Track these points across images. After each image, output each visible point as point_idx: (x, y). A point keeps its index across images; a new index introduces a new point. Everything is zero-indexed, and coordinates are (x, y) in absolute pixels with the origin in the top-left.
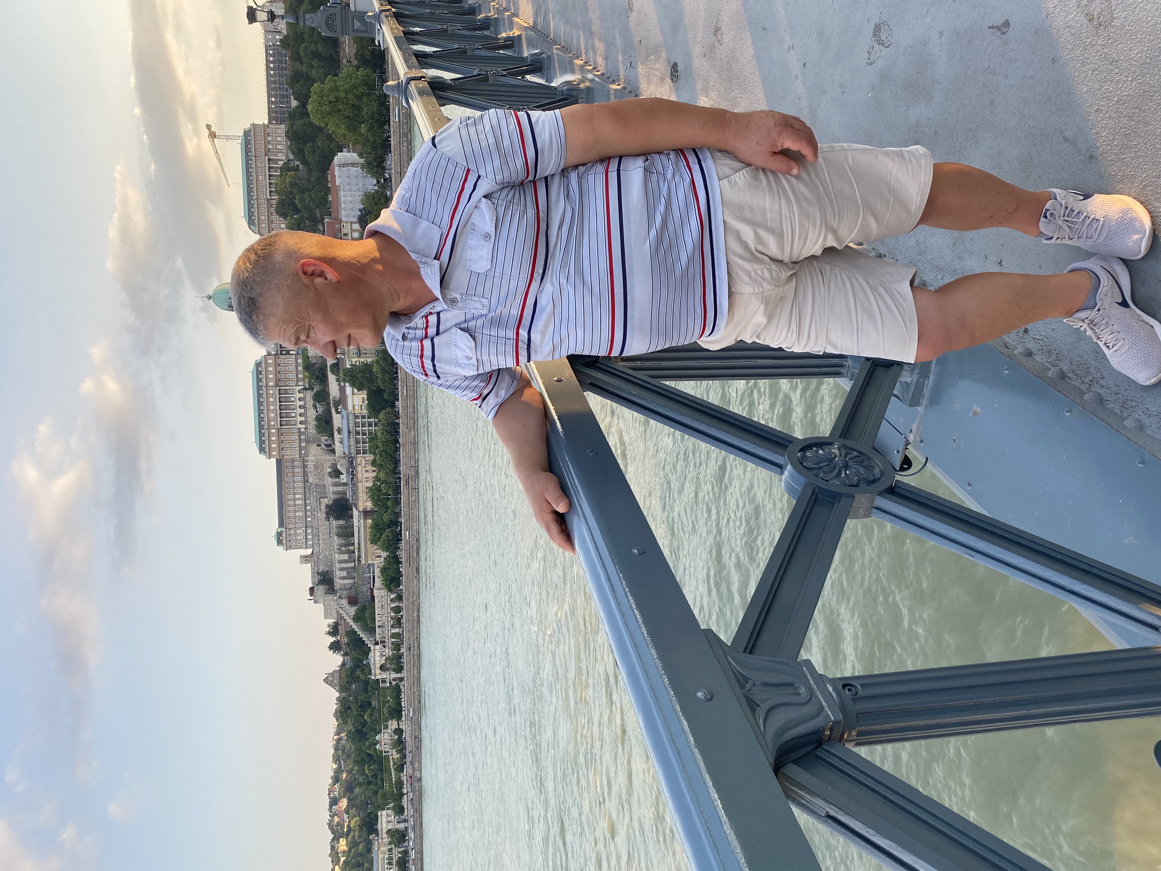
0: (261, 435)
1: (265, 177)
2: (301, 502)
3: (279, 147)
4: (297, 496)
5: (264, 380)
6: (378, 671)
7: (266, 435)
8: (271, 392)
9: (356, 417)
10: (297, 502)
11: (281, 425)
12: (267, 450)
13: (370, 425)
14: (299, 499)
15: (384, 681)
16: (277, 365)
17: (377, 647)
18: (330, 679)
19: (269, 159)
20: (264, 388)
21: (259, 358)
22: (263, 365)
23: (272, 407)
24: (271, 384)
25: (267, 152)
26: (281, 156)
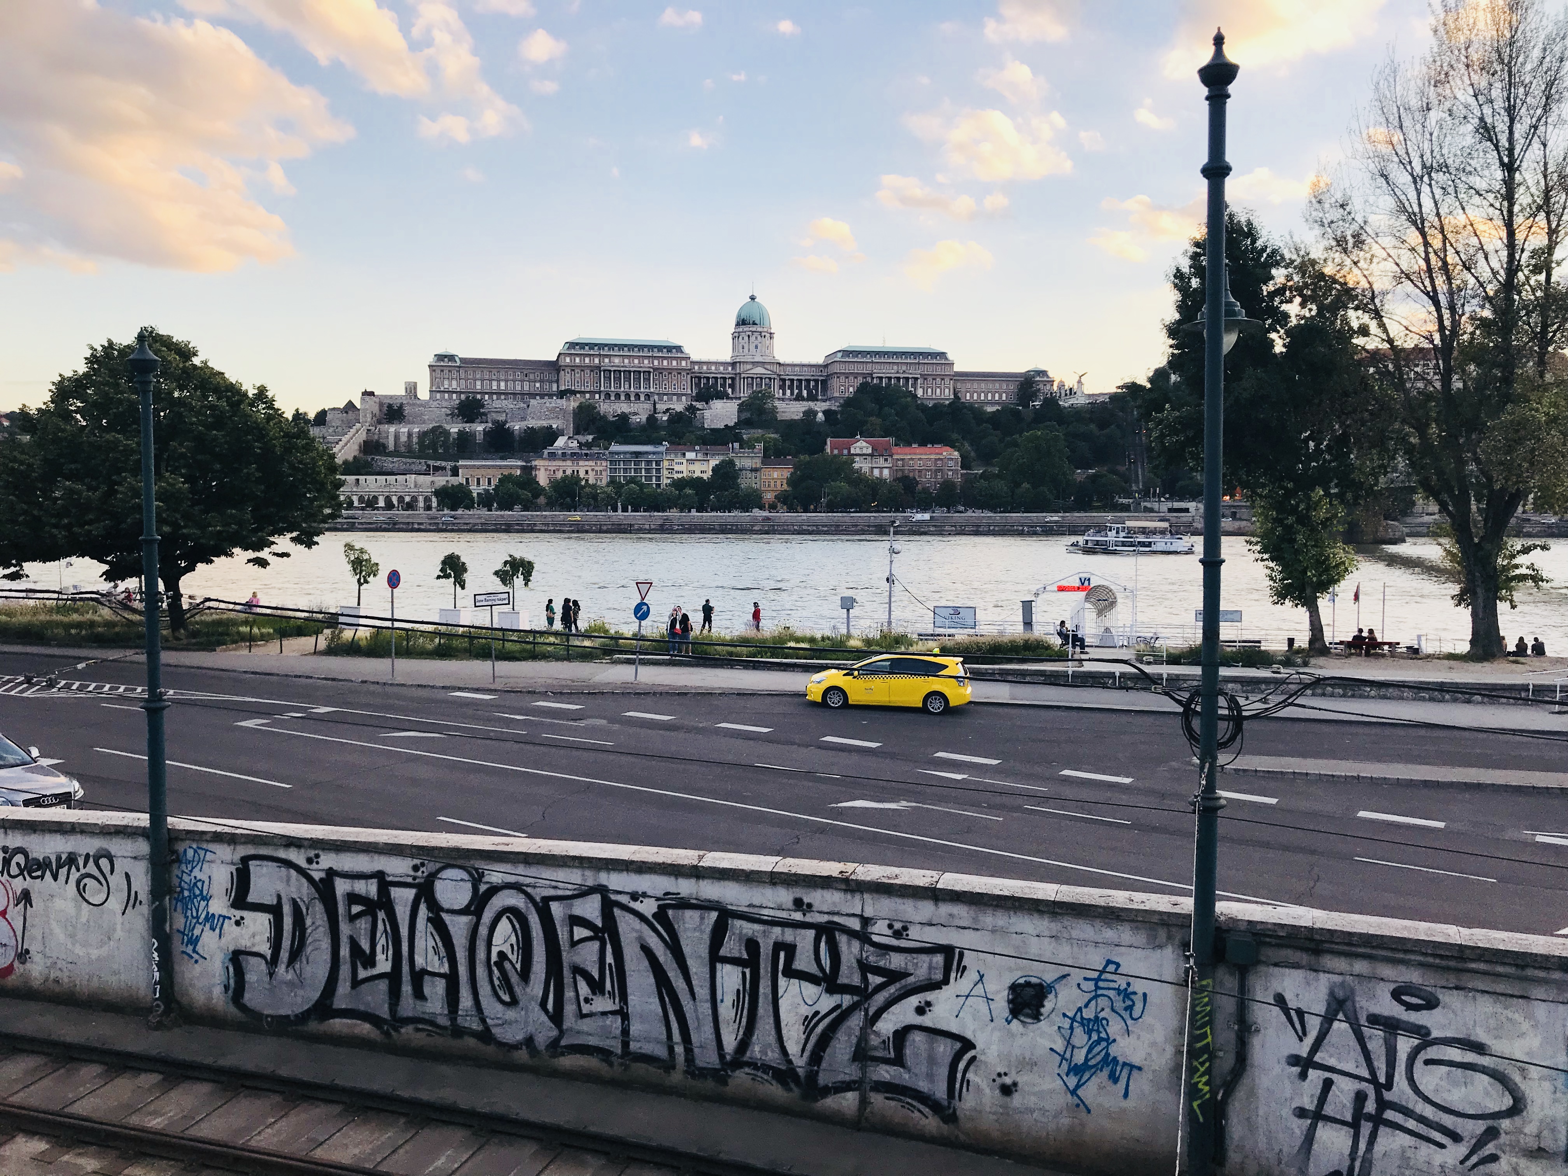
0: (592, 346)
1: (896, 373)
2: (495, 388)
3: (930, 391)
4: (503, 384)
5: (660, 354)
7: (592, 352)
8: (646, 362)
10: (494, 384)
11: (604, 371)
12: (573, 352)
13: (649, 479)
14: (499, 386)
16: (679, 371)
19: (916, 379)
20: (650, 354)
21: (686, 350)
22: (679, 355)
23: (626, 361)
24: (656, 363)
26: (921, 393)
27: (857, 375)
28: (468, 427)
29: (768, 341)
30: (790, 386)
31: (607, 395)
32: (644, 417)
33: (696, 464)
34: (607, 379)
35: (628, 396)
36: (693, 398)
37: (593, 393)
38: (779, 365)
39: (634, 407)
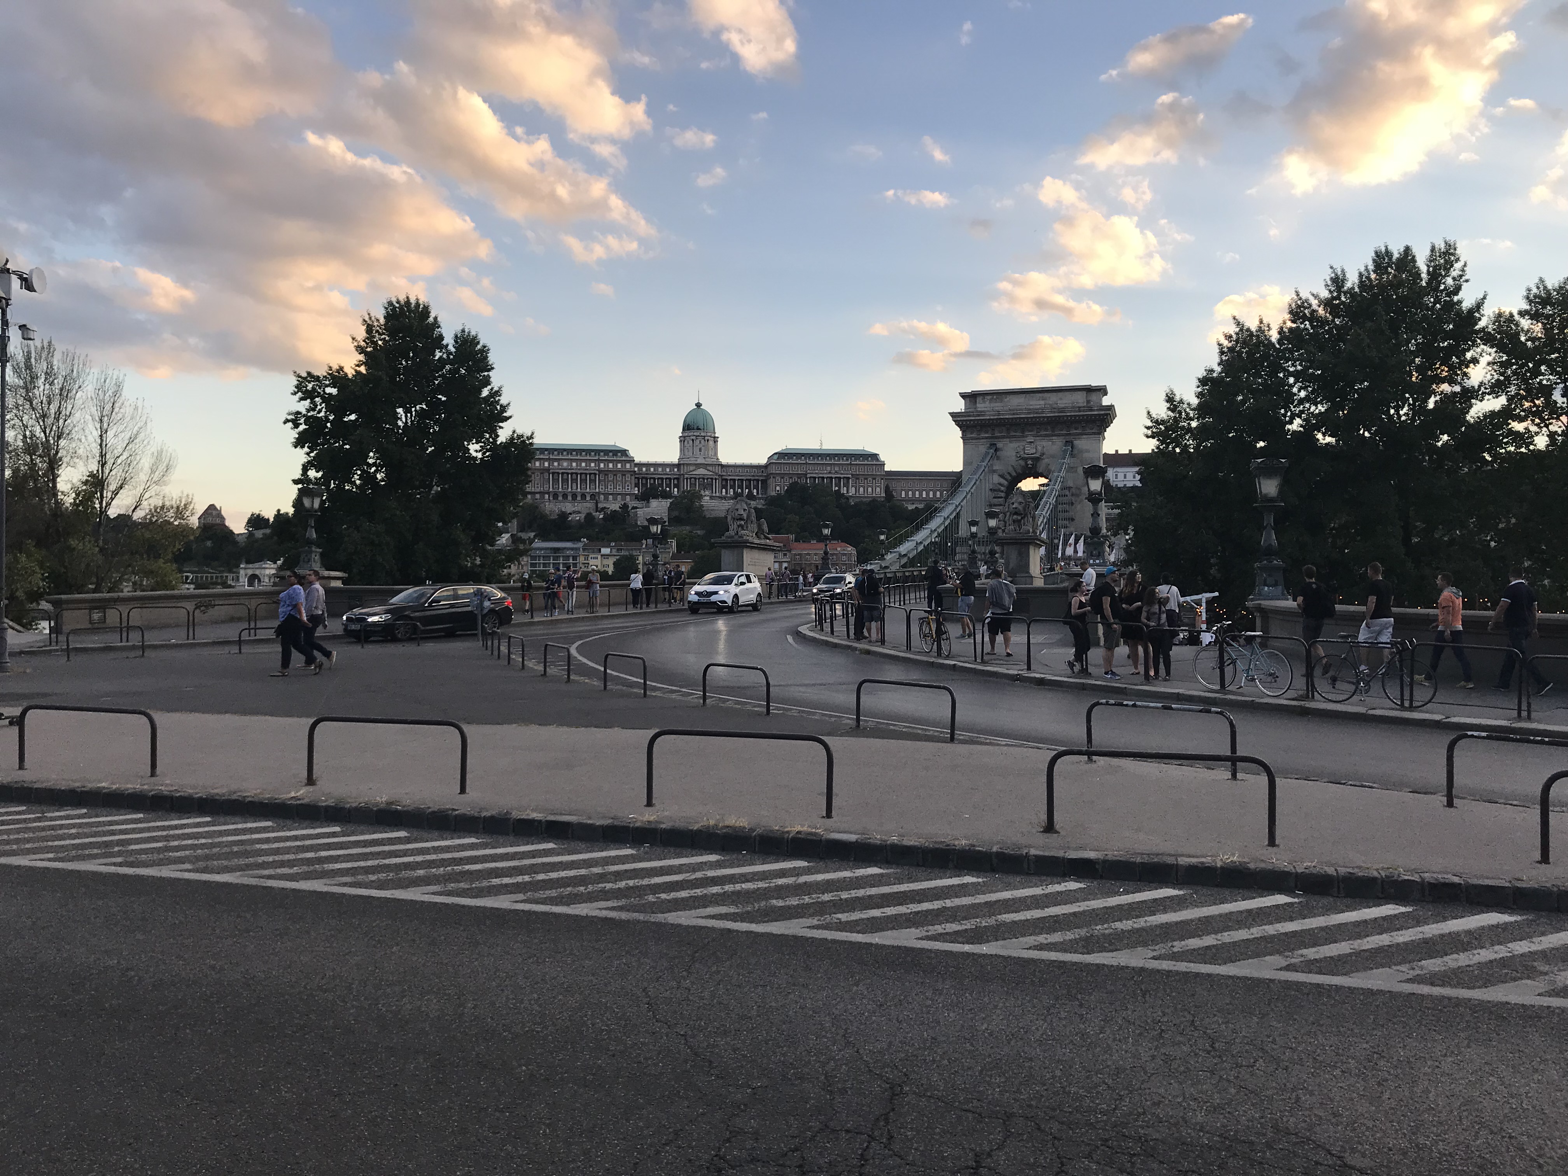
1: (830, 473)
3: (861, 489)
5: (606, 458)
7: (542, 457)
8: (593, 465)
9: (575, 558)
11: (553, 473)
16: (624, 473)
19: (849, 478)
20: (596, 458)
22: (624, 458)
23: (574, 464)
24: (602, 465)
25: (856, 477)
26: (852, 491)
27: (791, 476)
29: (711, 443)
30: (733, 487)
31: (555, 496)
32: (583, 516)
33: (613, 559)
34: (555, 481)
35: (574, 496)
36: (637, 497)
37: (542, 493)
38: (722, 466)
39: (578, 506)
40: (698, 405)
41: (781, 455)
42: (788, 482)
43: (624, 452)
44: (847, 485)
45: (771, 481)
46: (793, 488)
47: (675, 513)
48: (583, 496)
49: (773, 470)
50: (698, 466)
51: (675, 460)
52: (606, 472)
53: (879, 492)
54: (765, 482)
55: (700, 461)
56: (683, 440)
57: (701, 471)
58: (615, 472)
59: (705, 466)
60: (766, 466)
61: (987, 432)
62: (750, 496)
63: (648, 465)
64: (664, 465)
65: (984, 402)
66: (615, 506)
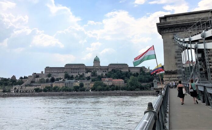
0: (70, 65)
3: (125, 70)
5: (81, 66)
6: (15, 87)
9: (73, 83)
10: (55, 71)
11: (71, 68)
12: (66, 66)
13: (71, 86)
15: (12, 88)
17: (21, 87)
18: (14, 77)
20: (79, 66)
23: (75, 67)
25: (124, 68)
26: (123, 70)
27: (112, 68)
28: (48, 78)
29: (99, 63)
30: (102, 70)
31: (72, 72)
32: (76, 76)
33: (79, 83)
34: (72, 70)
35: (75, 72)
36: (86, 72)
37: (69, 72)
38: (100, 66)
39: (75, 74)
40: (97, 56)
41: (111, 64)
42: (112, 69)
43: (84, 65)
44: (122, 69)
45: (109, 69)
46: (112, 70)
47: (92, 75)
48: (76, 72)
49: (109, 67)
50: (96, 66)
51: (93, 66)
52: (81, 68)
53: (128, 70)
54: (108, 69)
55: (97, 66)
56: (94, 62)
57: (97, 67)
58: (82, 68)
59: (98, 66)
60: (108, 66)
61: (172, 30)
62: (105, 71)
63: (88, 67)
64: (91, 67)
65: (169, 19)
66: (81, 74)
